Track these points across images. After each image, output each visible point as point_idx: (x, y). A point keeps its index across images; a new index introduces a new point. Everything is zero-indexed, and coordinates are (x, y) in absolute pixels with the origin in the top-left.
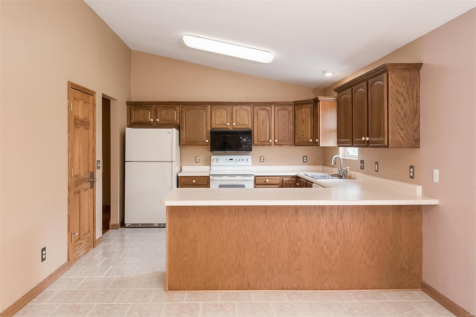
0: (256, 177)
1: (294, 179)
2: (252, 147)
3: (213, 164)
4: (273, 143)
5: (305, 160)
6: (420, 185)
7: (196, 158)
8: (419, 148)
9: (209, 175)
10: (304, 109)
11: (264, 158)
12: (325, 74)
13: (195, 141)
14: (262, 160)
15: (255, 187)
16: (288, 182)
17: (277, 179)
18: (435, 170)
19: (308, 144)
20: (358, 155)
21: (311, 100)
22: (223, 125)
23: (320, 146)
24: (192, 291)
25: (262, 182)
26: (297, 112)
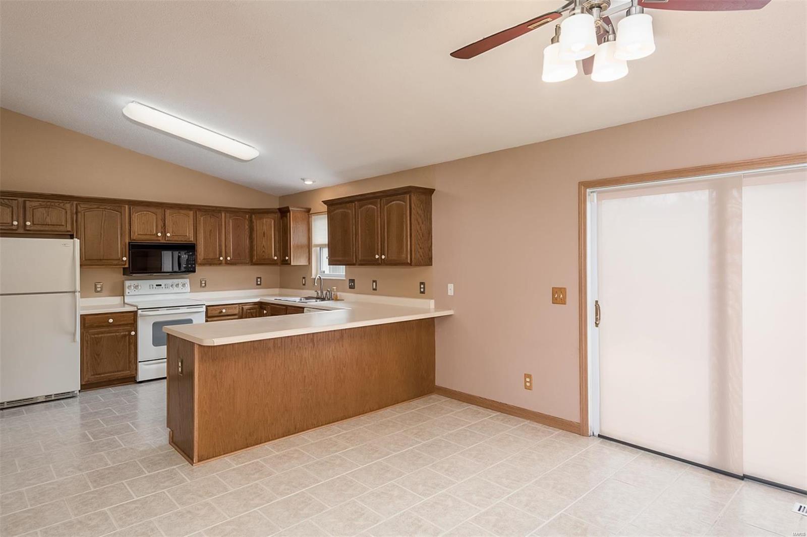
0: (209, 308)
1: (257, 306)
2: (196, 268)
3: (129, 293)
4: (224, 262)
5: (259, 283)
6: (432, 299)
7: (96, 285)
8: (432, 265)
9: (136, 310)
10: (265, 220)
11: (205, 281)
12: (304, 181)
13: (102, 258)
14: (203, 286)
15: (207, 321)
16: (249, 311)
17: (235, 308)
18: (449, 285)
19: (273, 263)
20: (344, 274)
21: (275, 209)
22: (150, 235)
23: (292, 264)
24: (230, 454)
25: (216, 313)
26: (255, 222)
